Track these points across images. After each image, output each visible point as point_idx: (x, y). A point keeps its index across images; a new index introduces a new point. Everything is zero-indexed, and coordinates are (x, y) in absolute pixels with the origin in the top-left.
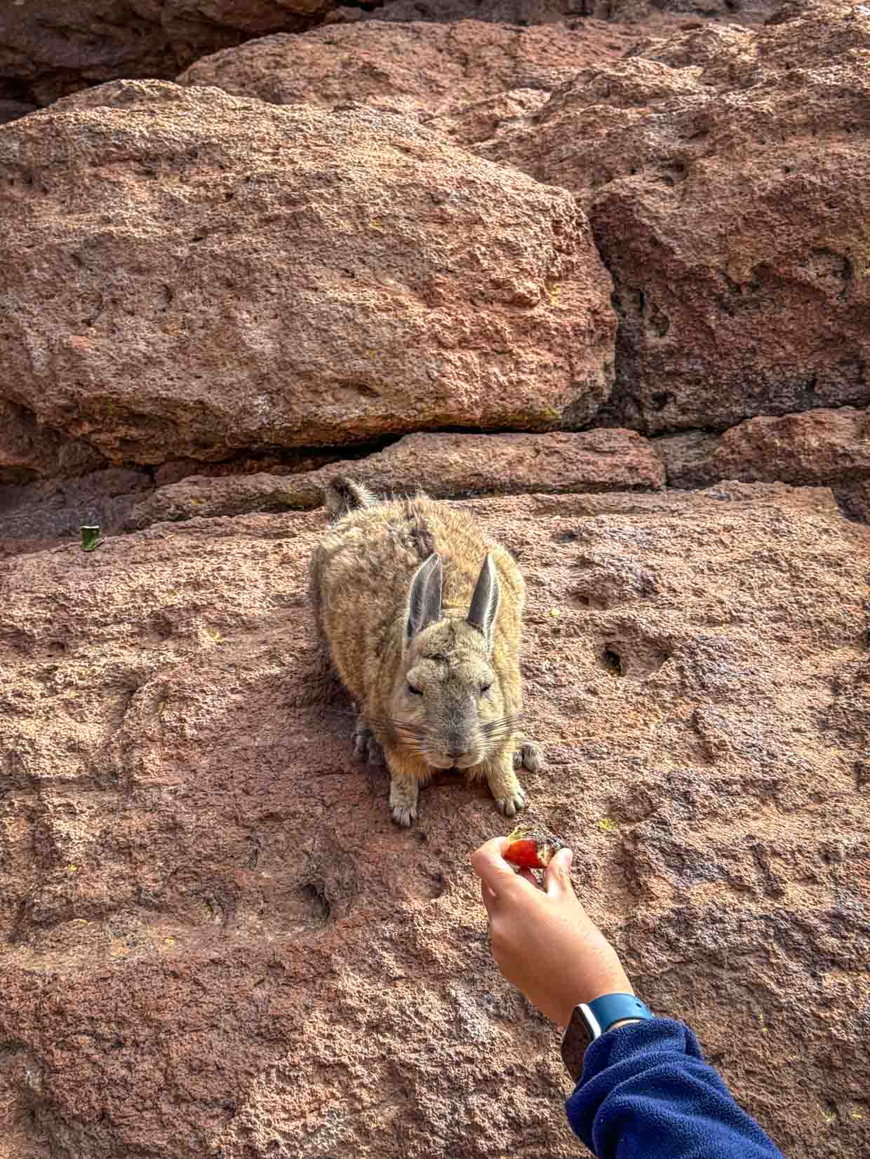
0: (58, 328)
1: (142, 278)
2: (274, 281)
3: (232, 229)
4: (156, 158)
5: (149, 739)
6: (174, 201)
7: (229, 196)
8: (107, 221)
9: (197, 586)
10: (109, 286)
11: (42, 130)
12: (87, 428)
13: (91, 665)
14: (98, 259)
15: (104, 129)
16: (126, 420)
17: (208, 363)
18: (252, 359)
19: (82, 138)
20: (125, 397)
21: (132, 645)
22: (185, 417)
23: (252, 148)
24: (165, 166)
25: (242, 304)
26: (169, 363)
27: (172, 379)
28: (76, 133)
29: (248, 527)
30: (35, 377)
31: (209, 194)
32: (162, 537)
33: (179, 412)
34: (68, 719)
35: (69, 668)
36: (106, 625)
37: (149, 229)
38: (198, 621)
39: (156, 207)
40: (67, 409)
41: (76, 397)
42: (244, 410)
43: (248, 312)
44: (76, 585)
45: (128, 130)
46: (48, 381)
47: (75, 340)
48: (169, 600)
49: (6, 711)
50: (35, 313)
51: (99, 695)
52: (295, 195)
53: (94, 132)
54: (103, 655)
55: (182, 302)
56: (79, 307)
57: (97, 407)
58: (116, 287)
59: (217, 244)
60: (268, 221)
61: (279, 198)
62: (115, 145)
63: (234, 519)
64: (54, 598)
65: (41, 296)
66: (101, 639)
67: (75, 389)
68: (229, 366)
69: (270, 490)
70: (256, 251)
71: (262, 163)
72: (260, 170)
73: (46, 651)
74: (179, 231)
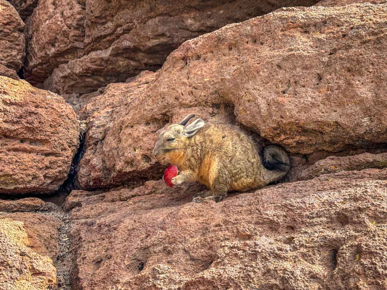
0: (271, 95)
1: (308, 71)
2: (371, 66)
3: (348, 47)
4: (309, 26)
5: (357, 273)
6: (319, 40)
7: (344, 36)
8: (292, 50)
9: (356, 199)
10: (293, 76)
11: (259, 21)
12: (283, 137)
13: (310, 236)
14: (288, 65)
15: (286, 17)
16: (300, 133)
17: (341, 104)
18: (362, 101)
19: (277, 21)
20: (302, 122)
21: (328, 227)
22: (328, 130)
23: (351, 17)
24: (313, 28)
25: (356, 78)
26: (322, 105)
27: (323, 113)
28: (274, 20)
29: (370, 174)
30: (261, 116)
31: (335, 36)
32: (328, 180)
33: (325, 127)
34: (306, 262)
35: (299, 238)
36: (313, 218)
37: (310, 51)
38: (363, 215)
39: (312, 43)
40: (275, 129)
41: (280, 123)
42: (358, 124)
43: (359, 81)
44: (295, 201)
45: (296, 16)
46: (267, 117)
47: (280, 99)
48: (344, 206)
49: (275, 257)
50: (261, 90)
51: (318, 251)
52: (376, 31)
53: (281, 19)
54: (316, 232)
55: (327, 80)
56: (280, 85)
57: (288, 127)
58: (297, 76)
59: (342, 54)
60: (365, 42)
61: (369, 34)
62: (291, 22)
63: (362, 171)
64: (286, 206)
65: (263, 83)
66: (312, 225)
67: (280, 119)
68: (350, 105)
69: (371, 160)
70: (361, 54)
71: (356, 22)
72: (357, 24)
73: (285, 230)
74: (323, 51)
